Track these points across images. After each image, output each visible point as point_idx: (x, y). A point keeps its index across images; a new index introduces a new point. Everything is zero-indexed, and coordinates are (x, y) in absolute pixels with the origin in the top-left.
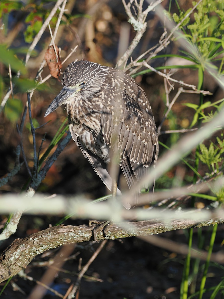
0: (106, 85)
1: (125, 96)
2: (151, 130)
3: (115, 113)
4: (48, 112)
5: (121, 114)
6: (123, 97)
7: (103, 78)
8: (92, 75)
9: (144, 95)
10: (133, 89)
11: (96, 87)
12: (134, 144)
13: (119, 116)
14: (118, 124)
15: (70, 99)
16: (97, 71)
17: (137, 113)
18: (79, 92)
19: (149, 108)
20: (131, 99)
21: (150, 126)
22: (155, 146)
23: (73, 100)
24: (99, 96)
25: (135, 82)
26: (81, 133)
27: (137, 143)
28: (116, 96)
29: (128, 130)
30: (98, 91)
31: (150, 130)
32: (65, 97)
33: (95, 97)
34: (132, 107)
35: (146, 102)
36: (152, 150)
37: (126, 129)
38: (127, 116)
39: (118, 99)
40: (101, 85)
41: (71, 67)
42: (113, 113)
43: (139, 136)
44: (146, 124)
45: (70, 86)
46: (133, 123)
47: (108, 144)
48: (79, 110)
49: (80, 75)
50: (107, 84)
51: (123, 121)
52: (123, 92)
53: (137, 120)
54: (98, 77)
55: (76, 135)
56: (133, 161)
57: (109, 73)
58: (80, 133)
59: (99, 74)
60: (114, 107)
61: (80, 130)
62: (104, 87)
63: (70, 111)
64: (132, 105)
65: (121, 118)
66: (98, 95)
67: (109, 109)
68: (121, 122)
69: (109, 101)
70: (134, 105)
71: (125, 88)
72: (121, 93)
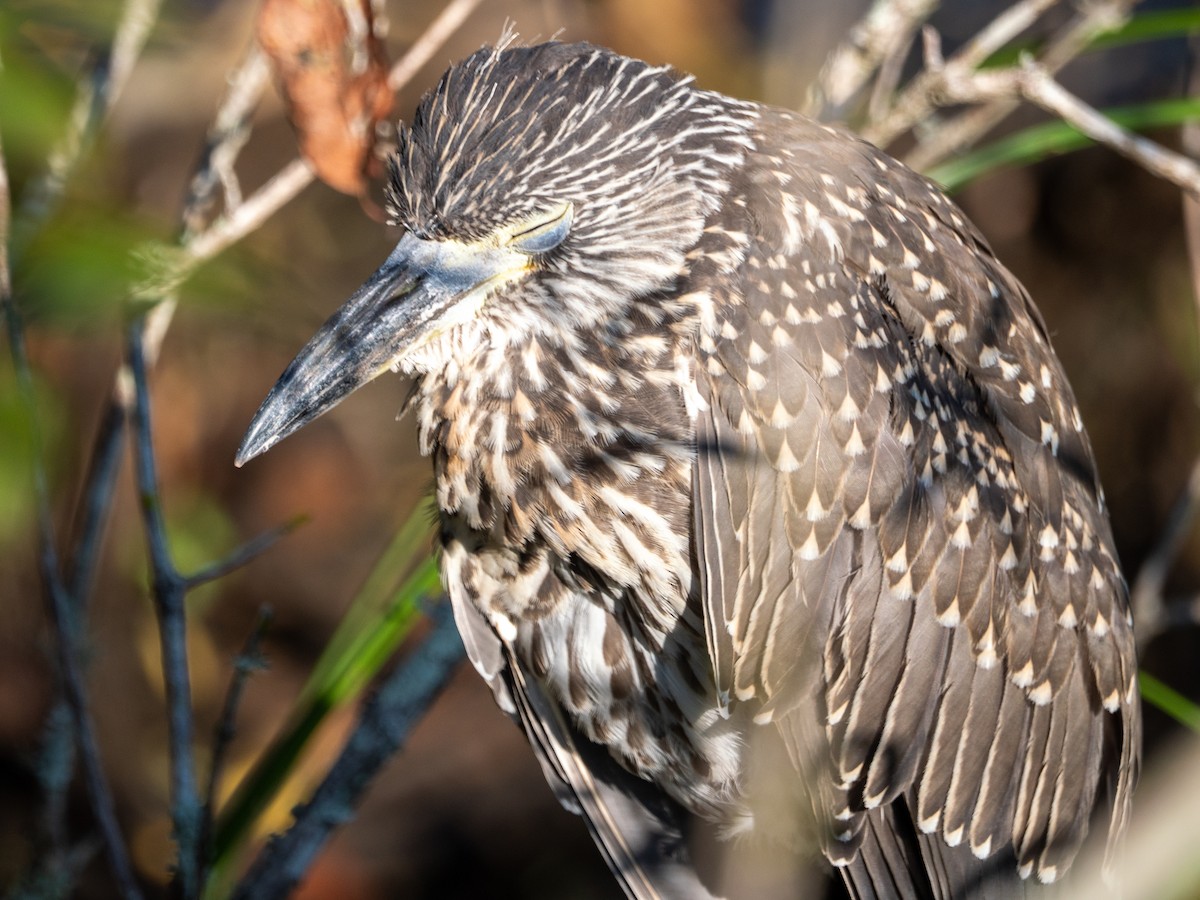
0: (734, 244)
1: (882, 331)
2: (1079, 593)
3: (799, 456)
4: (271, 426)
5: (852, 464)
6: (867, 334)
7: (707, 190)
8: (625, 163)
9: (1024, 321)
10: (941, 276)
11: (648, 255)
12: (953, 695)
13: (836, 485)
14: (822, 546)
15: (445, 338)
16: (666, 128)
17: (972, 456)
18: (516, 281)
19: (1064, 422)
20: (928, 351)
21: (1071, 565)
22: (1115, 720)
23: (472, 346)
24: (675, 327)
25: (958, 222)
26: (534, 611)
27: (970, 690)
28: (808, 327)
29: (904, 588)
30: (668, 282)
31: (1072, 591)
32: (408, 321)
33: (643, 326)
34: (934, 417)
35: (1039, 376)
36: (1088, 744)
37: (886, 580)
38: (896, 486)
39: (830, 352)
40: (693, 237)
41: (467, 90)
42: (788, 462)
43: (988, 641)
44: (1039, 549)
45: (447, 234)
46: (944, 539)
47: (748, 694)
48: (514, 417)
49: (524, 153)
50: (739, 237)
51: (862, 518)
52: (866, 297)
53: (972, 516)
54: (671, 174)
55: (495, 630)
56: (939, 835)
57: (761, 148)
58: (527, 611)
59: (680, 151)
60: (793, 410)
61: (528, 586)
62: (717, 257)
63: (444, 424)
64: (931, 397)
65: (846, 496)
66: (668, 319)
67: (757, 429)
68: (848, 527)
69: (755, 367)
70: (946, 399)
71: (876, 266)
72: (847, 307)
